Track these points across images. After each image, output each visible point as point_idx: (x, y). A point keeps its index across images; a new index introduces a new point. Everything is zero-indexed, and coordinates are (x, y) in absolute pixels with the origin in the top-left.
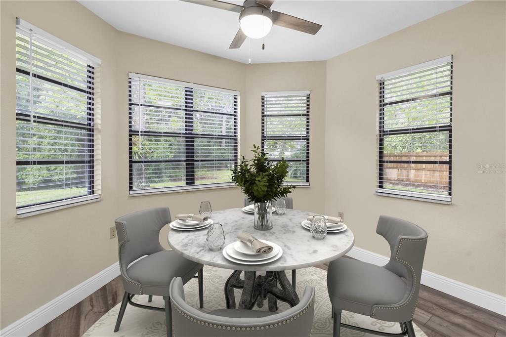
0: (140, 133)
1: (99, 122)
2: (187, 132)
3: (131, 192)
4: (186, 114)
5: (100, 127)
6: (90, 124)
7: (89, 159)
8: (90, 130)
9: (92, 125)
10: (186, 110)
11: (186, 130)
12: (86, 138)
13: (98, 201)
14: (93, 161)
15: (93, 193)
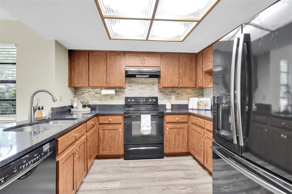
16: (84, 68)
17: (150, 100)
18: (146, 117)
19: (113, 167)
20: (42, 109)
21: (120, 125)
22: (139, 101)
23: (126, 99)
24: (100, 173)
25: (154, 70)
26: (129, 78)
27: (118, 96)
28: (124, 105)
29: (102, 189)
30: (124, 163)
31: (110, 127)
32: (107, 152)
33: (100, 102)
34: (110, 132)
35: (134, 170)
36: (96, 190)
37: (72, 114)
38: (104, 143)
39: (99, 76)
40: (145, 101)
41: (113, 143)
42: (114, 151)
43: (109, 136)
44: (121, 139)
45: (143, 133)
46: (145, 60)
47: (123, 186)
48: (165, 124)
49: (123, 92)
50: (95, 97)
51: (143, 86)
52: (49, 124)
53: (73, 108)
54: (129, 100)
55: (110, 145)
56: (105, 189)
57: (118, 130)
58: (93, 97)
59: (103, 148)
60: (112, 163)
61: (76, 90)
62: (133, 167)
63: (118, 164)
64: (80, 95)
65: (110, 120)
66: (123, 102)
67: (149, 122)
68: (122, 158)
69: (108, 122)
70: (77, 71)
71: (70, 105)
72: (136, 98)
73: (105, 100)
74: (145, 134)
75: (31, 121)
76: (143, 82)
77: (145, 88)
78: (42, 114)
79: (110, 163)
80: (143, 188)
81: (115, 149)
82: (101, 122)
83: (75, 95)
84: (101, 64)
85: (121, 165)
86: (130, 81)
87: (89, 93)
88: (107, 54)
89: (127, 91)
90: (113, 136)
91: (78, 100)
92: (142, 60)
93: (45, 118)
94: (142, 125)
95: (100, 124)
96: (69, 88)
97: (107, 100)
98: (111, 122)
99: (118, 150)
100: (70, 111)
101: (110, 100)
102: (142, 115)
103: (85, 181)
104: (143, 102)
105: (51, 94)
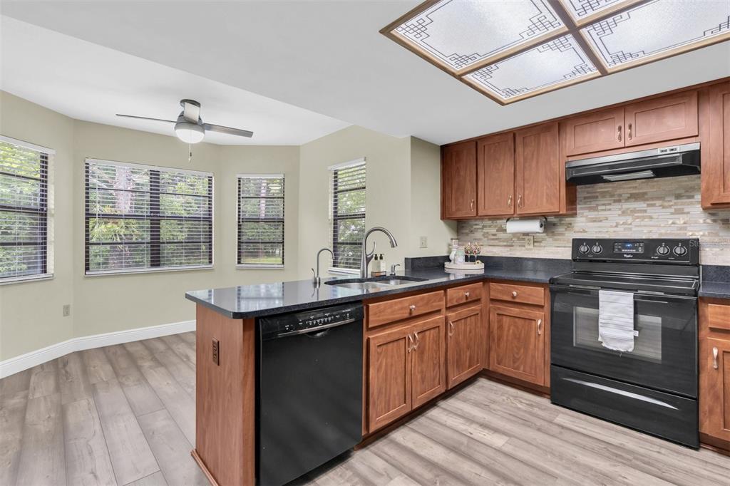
0: (97, 216)
1: (53, 207)
2: (152, 214)
3: (87, 273)
4: (151, 197)
5: (53, 212)
6: (43, 210)
7: (41, 241)
8: (42, 215)
9: (45, 209)
10: (151, 193)
11: (151, 212)
12: (38, 222)
13: (50, 279)
14: (45, 243)
15: (45, 272)
16: (468, 178)
17: (661, 250)
18: (614, 297)
19: (511, 406)
20: (381, 258)
21: (541, 309)
22: (620, 250)
23: (577, 243)
24: (476, 404)
25: (669, 152)
26: (587, 186)
27: (555, 237)
28: (570, 260)
29: (464, 433)
30: (545, 409)
31: (515, 311)
32: (509, 371)
33: (508, 251)
34: (515, 322)
35: (561, 433)
36: (451, 429)
37: (448, 275)
38: (501, 345)
39: (498, 191)
40: (640, 250)
41: (522, 351)
42: (524, 371)
43: (511, 331)
44: (541, 345)
45: (604, 345)
46: (630, 127)
47: (508, 449)
48: (704, 333)
49: (569, 225)
50: (496, 239)
51: (640, 205)
52: (389, 283)
53: (450, 261)
54: (583, 249)
55: (516, 355)
56: (469, 435)
57: (533, 322)
58: (493, 239)
59: (498, 356)
60: (515, 397)
61: (459, 225)
62: (563, 427)
63: (527, 404)
64: (467, 234)
65: (515, 293)
66: (566, 253)
67: (629, 315)
68: (547, 396)
69: (509, 299)
70: (455, 186)
71: (445, 254)
72: (607, 244)
73: (520, 246)
74: (611, 348)
75: (363, 276)
76: (637, 194)
77: (645, 211)
78: (379, 267)
79: (512, 396)
80: (557, 478)
81: (528, 369)
82: (494, 295)
83: (458, 235)
84: (504, 163)
85: (536, 410)
86: (588, 193)
87: (485, 231)
88: (517, 135)
89: (582, 222)
90: (523, 335)
91: (459, 245)
92: (620, 129)
93: (384, 274)
94: (603, 321)
95: (493, 300)
96: (442, 222)
97: (524, 246)
98: (517, 300)
99: (533, 372)
100: (443, 266)
101: (531, 246)
102: (601, 292)
103: (442, 406)
104: (635, 256)
105: (388, 234)
